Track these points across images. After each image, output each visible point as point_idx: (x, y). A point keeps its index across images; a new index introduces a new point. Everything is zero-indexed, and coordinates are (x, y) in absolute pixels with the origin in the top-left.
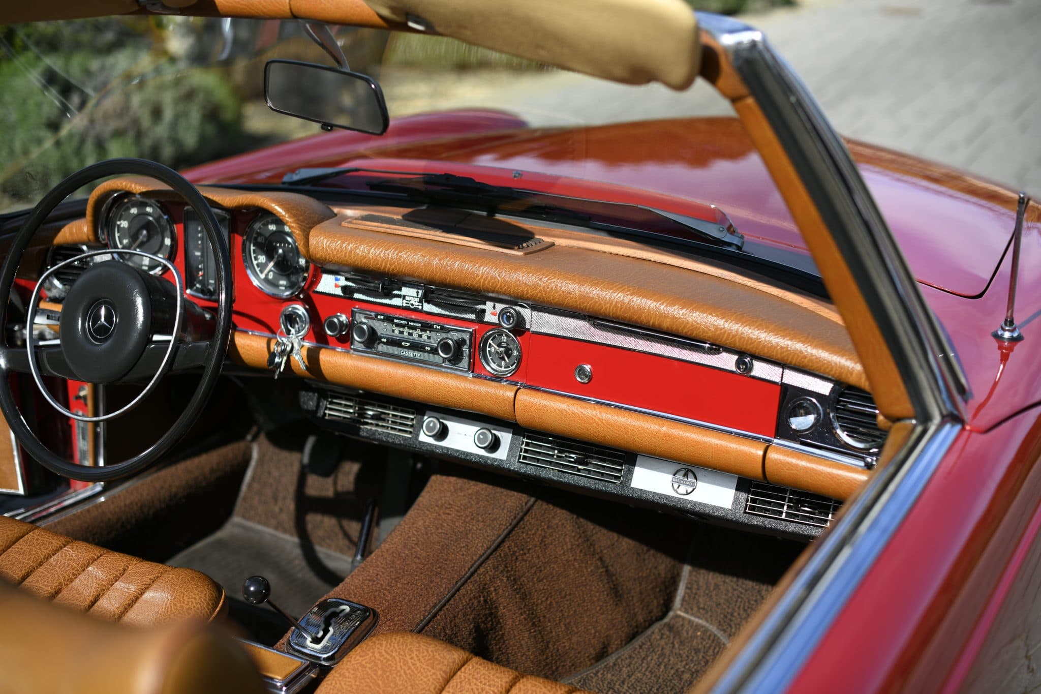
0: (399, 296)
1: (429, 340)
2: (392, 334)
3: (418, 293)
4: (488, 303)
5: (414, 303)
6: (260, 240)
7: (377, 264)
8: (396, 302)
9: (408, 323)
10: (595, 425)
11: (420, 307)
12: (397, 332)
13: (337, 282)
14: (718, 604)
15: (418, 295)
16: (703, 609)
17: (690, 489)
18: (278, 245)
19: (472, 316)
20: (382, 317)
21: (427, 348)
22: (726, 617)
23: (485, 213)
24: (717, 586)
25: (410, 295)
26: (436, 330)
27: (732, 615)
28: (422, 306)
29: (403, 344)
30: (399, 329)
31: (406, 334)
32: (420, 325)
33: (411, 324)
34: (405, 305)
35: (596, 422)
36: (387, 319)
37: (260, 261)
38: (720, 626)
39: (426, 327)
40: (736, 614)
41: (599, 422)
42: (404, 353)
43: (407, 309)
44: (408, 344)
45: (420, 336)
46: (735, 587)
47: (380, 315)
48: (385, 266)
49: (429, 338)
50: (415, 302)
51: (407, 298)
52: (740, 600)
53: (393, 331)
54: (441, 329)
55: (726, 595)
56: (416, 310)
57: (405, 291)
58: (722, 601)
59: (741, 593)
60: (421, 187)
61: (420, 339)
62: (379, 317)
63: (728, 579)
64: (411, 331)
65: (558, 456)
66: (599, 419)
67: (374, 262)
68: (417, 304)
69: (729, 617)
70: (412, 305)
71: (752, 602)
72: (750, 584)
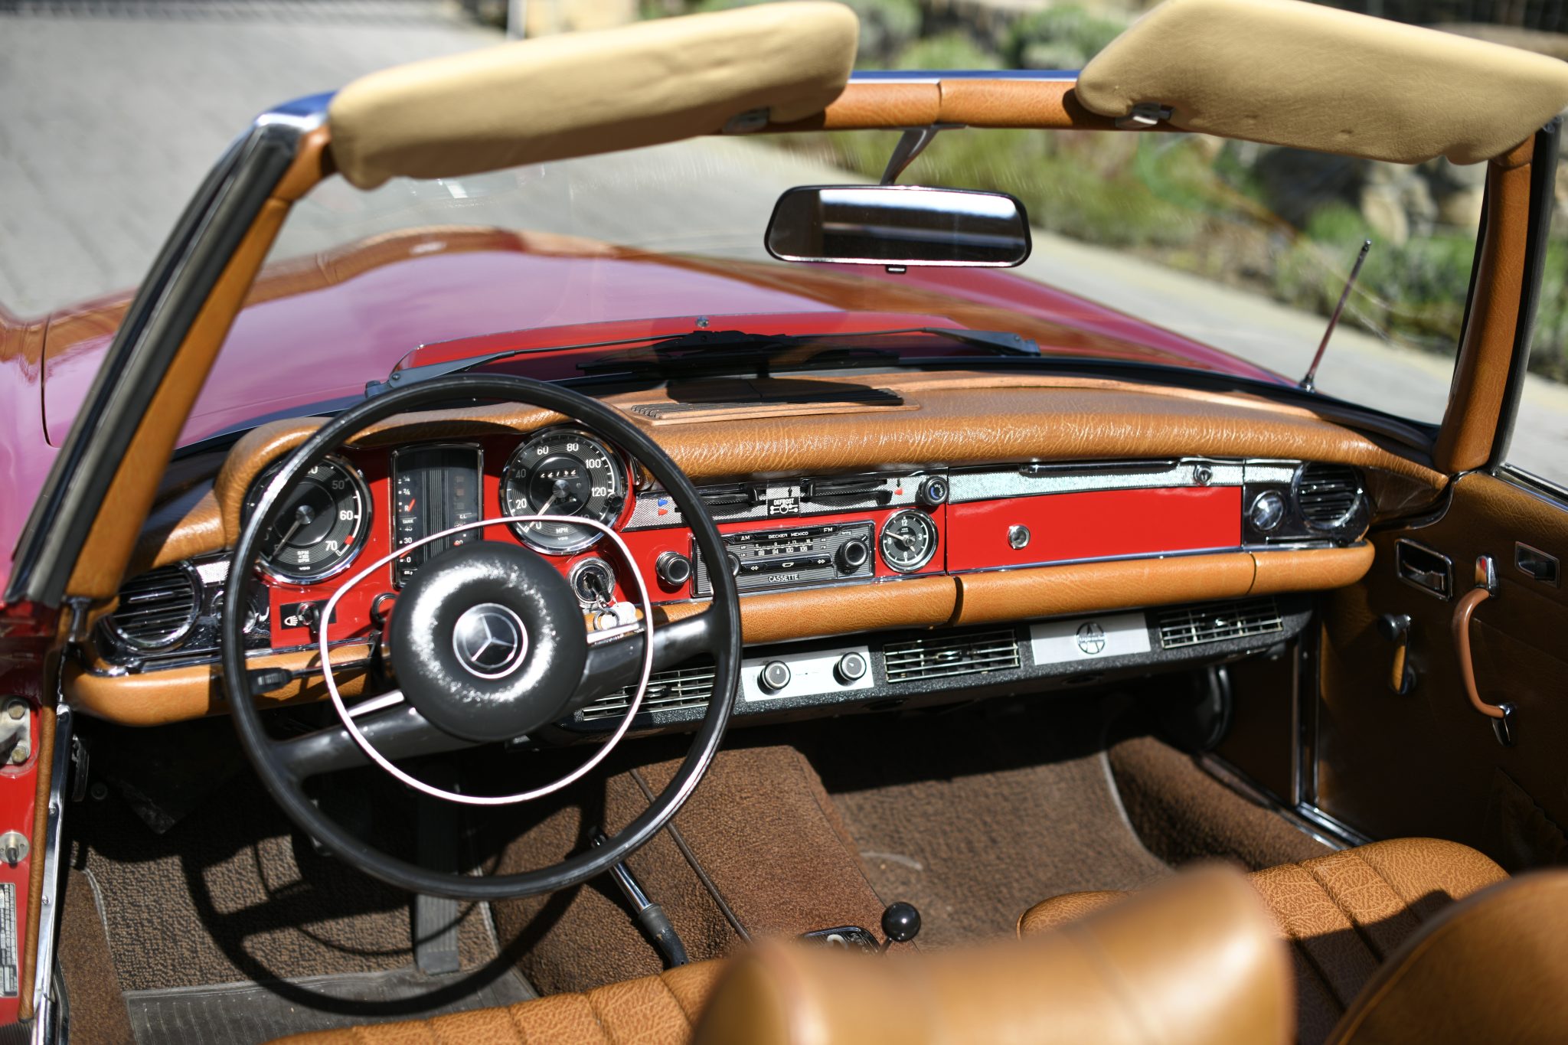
0: (763, 503)
1: (811, 552)
2: (756, 557)
3: (790, 492)
4: (889, 481)
5: (786, 507)
6: (518, 476)
7: (768, 461)
8: (760, 511)
9: (789, 536)
10: (1068, 591)
11: (796, 510)
12: (761, 553)
13: (663, 507)
14: (874, 827)
15: (790, 495)
16: (862, 838)
17: (1100, 644)
18: (550, 476)
19: (873, 504)
20: (748, 537)
21: (819, 562)
22: (892, 837)
23: (753, 376)
24: (860, 808)
25: (780, 496)
26: (828, 534)
27: (898, 832)
28: (798, 508)
29: (784, 565)
30: (764, 548)
31: (775, 552)
32: (806, 533)
33: (795, 534)
34: (772, 512)
35: (1069, 587)
36: (756, 538)
37: (518, 507)
38: (893, 851)
39: (816, 533)
40: (902, 829)
41: (1072, 585)
42: (775, 579)
43: (778, 517)
44: (792, 564)
45: (797, 549)
46: (881, 799)
47: (744, 535)
48: (780, 462)
49: (810, 548)
50: (787, 505)
51: (776, 503)
52: (895, 812)
53: (756, 553)
54: (834, 531)
55: (876, 812)
56: (791, 516)
57: (771, 493)
58: (876, 822)
59: (891, 803)
60: (653, 357)
61: (797, 553)
62: (743, 538)
63: (868, 794)
64: (783, 546)
65: (925, 661)
66: (1072, 582)
67: (762, 460)
68: (791, 506)
69: (896, 836)
70: (784, 510)
71: (911, 808)
72: (895, 790)
